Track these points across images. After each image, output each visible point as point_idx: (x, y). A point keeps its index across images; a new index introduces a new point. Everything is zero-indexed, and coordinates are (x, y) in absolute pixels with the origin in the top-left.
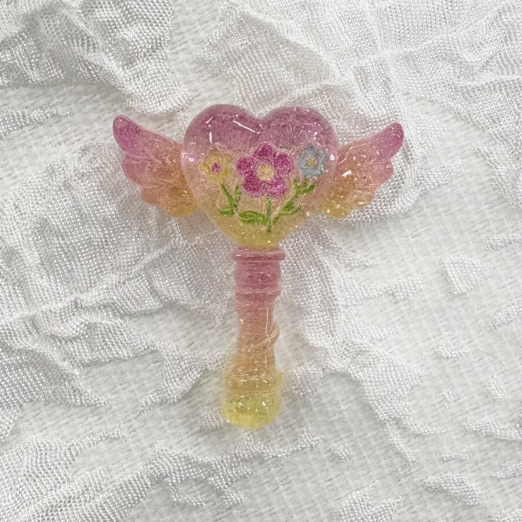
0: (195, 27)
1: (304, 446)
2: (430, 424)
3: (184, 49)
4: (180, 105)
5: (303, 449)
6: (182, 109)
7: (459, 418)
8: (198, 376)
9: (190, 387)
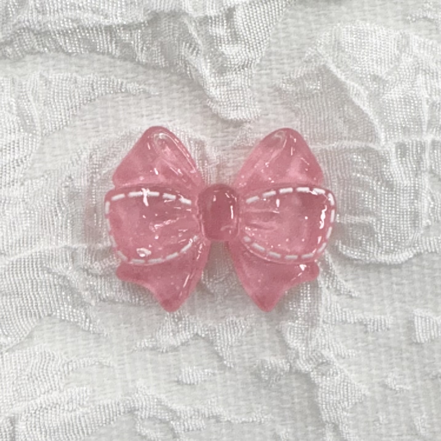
0: (282, 59)
1: (255, 419)
2: (360, 436)
3: (267, 74)
4: (248, 118)
5: (253, 421)
6: (250, 122)
8: (189, 337)
9: (179, 344)
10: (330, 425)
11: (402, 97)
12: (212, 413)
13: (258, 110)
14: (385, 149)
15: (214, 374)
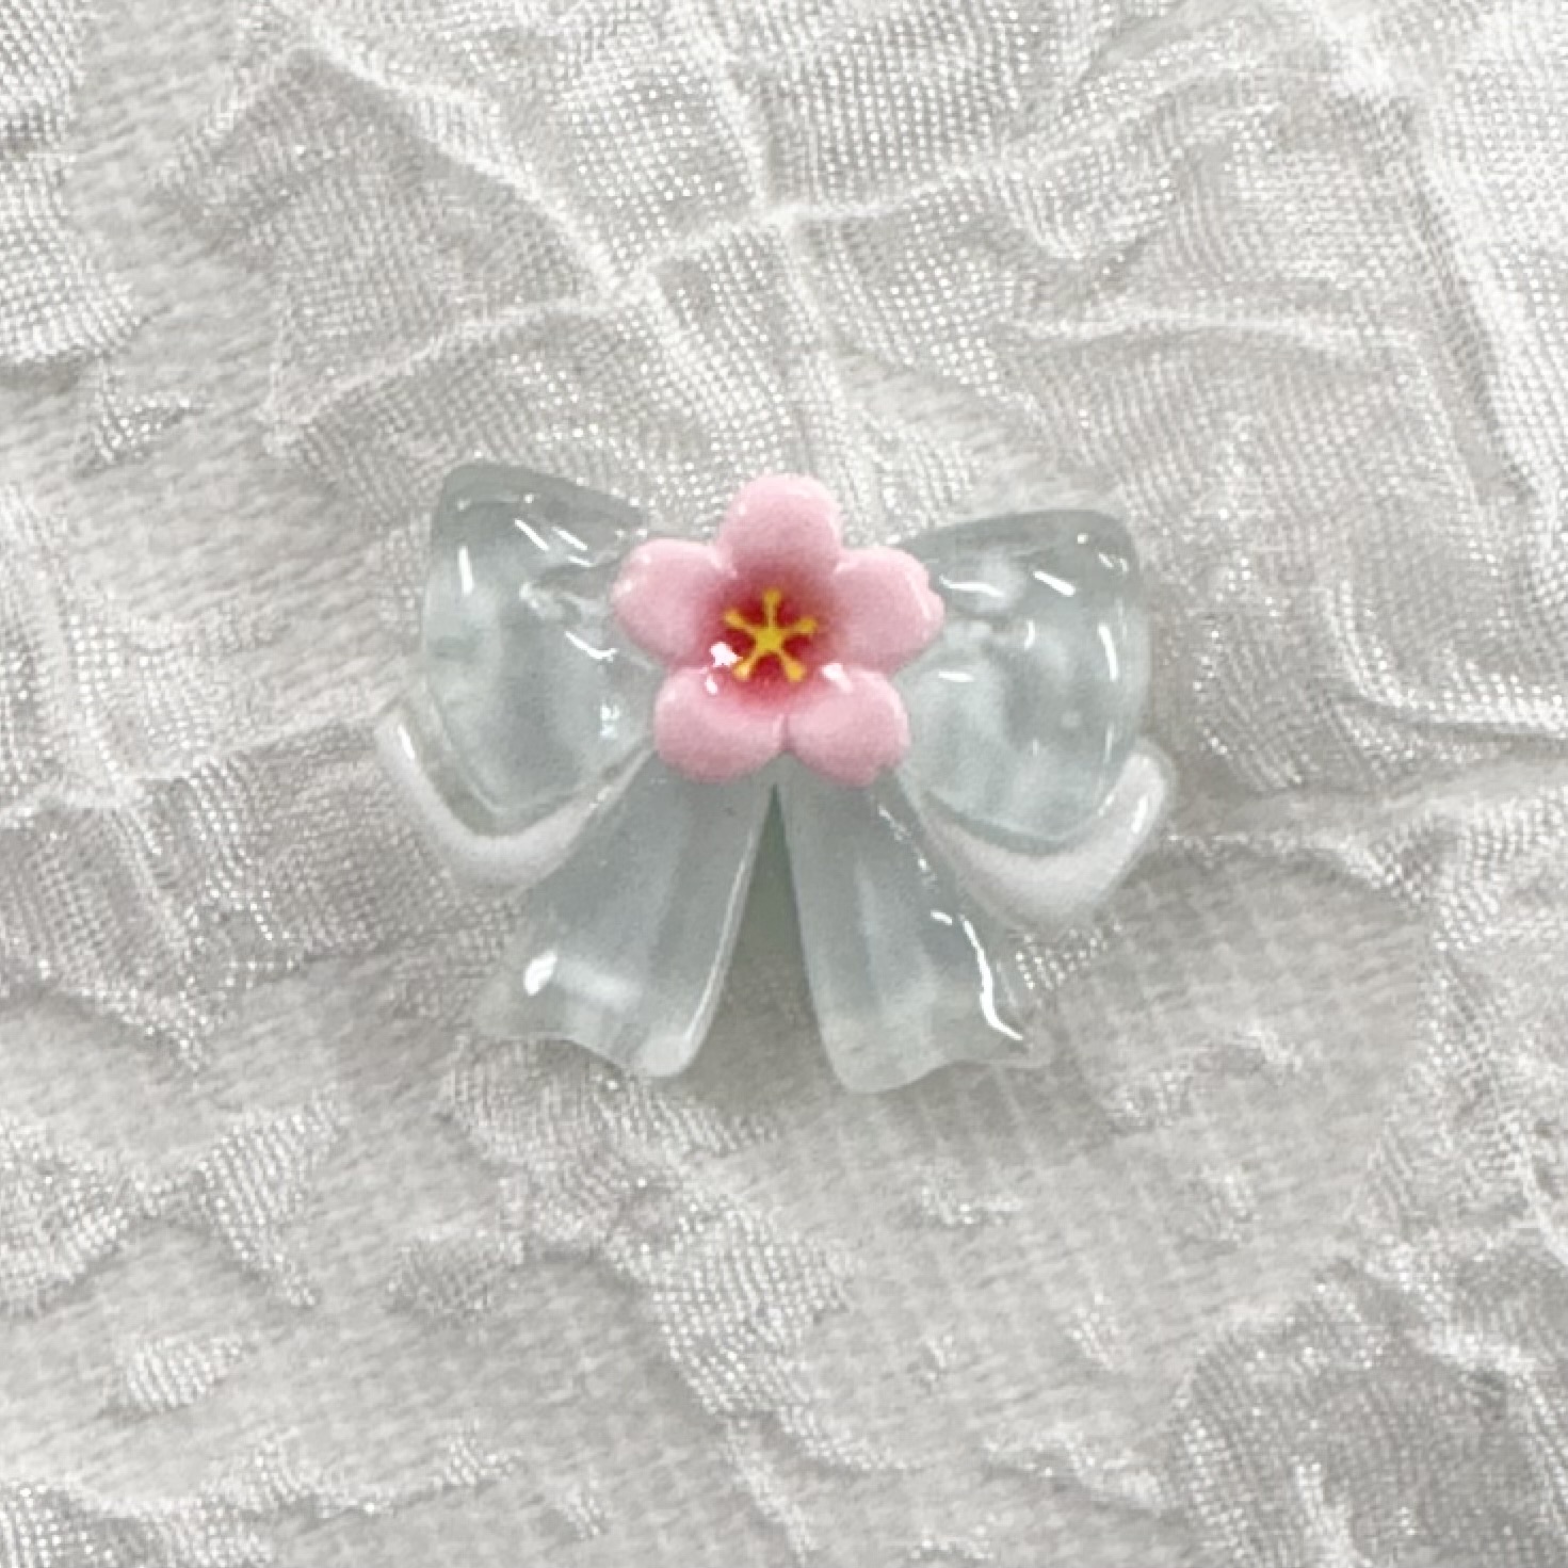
0: (160, 81)
1: (455, 1480)
2: (874, 1437)
3: (119, 155)
4: (94, 342)
5: (448, 1488)
6: (106, 356)
7: (974, 1424)
8: (112, 1232)
9: (81, 1268)
10: (744, 1424)
11: (630, 84)
12: (279, 1497)
13: (124, 301)
14: (620, 304)
15: (251, 1349)
